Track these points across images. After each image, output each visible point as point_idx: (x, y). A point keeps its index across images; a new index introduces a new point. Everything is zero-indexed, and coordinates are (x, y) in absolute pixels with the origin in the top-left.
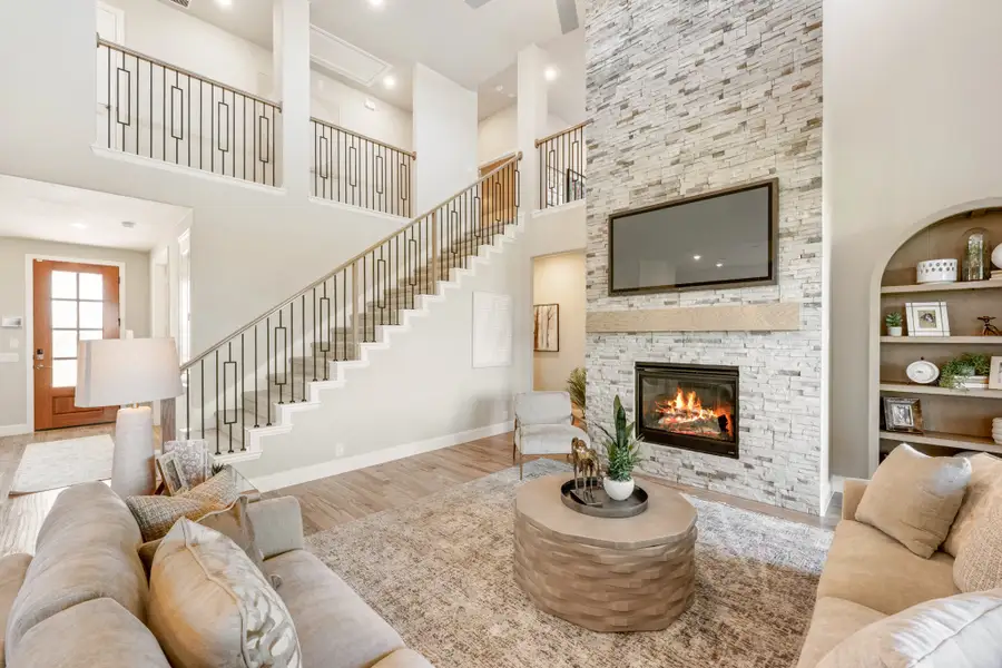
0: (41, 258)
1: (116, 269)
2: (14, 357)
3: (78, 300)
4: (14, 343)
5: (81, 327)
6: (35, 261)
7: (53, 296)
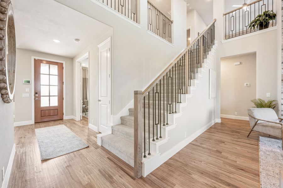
0: (37, 58)
1: (62, 64)
2: (28, 95)
3: (49, 75)
4: (27, 90)
5: (50, 84)
6: (35, 59)
7: (41, 73)
